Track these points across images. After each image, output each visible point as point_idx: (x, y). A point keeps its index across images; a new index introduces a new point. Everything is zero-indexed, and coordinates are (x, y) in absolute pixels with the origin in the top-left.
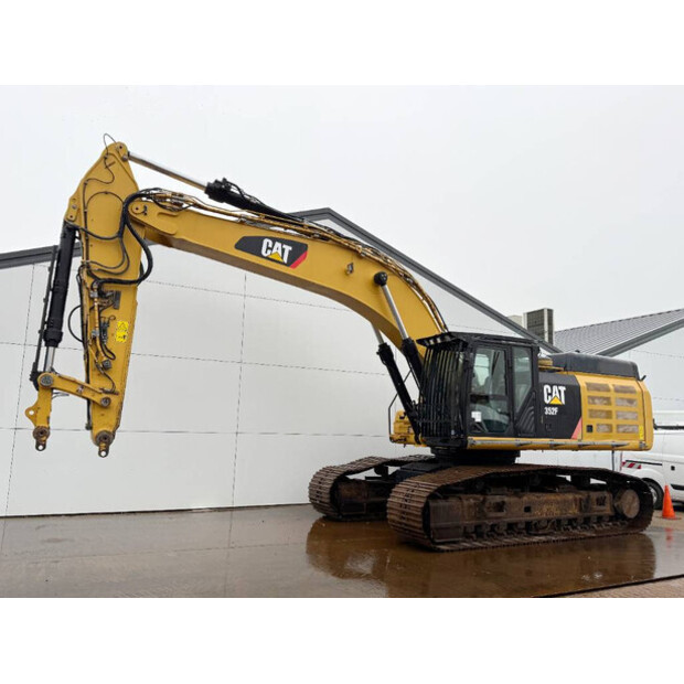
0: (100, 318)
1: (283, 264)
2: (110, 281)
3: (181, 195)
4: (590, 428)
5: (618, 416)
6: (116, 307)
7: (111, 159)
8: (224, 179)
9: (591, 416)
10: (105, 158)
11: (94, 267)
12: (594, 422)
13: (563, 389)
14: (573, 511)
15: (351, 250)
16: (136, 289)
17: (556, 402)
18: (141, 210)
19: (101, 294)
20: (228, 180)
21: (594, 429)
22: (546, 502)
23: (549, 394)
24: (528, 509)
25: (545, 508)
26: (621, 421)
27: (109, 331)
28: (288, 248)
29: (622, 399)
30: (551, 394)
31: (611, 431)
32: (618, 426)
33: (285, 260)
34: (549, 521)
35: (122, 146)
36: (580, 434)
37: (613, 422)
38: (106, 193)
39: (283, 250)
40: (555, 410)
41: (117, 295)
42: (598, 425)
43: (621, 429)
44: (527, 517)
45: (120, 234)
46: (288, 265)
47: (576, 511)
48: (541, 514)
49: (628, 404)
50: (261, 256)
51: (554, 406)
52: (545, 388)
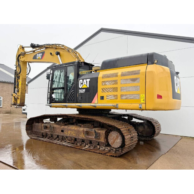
2: (18, 74)
4: (102, 98)
5: (121, 90)
6: (19, 79)
13: (88, 80)
17: (85, 87)
19: (17, 77)
21: (105, 98)
22: (70, 130)
23: (81, 84)
24: (62, 131)
25: (69, 132)
26: (123, 93)
27: (19, 84)
29: (127, 80)
30: (82, 84)
31: (117, 98)
32: (122, 96)
36: (96, 101)
37: (119, 93)
40: (84, 90)
42: (107, 96)
43: (124, 97)
44: (62, 134)
46: (41, 59)
47: (83, 136)
48: (68, 134)
49: (131, 82)
50: (37, 59)
51: (83, 89)
52: (80, 81)
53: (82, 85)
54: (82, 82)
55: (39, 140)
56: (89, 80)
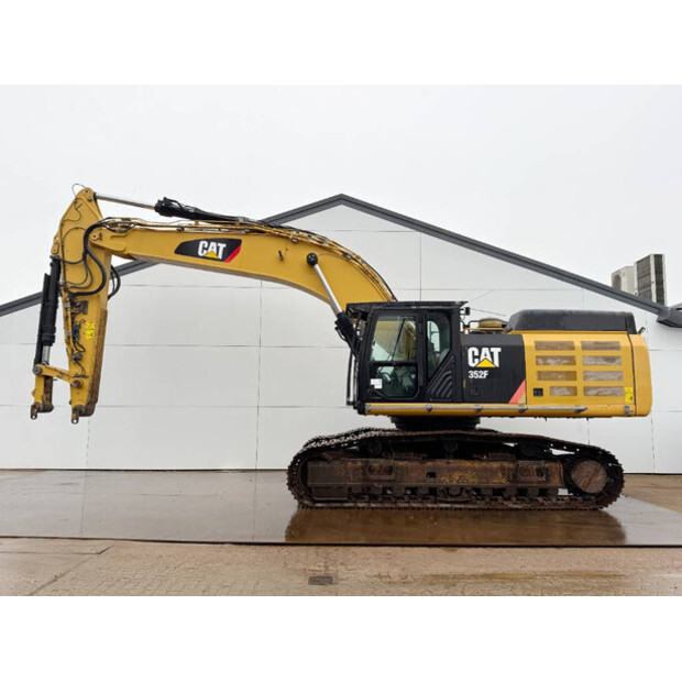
0: (73, 323)
1: (218, 260)
2: (78, 294)
3: (129, 219)
4: (539, 391)
5: (585, 378)
6: (85, 313)
7: (80, 202)
8: (165, 198)
9: (539, 379)
10: (75, 202)
11: (69, 285)
12: (545, 385)
13: (496, 351)
14: (500, 481)
15: (283, 237)
16: (99, 297)
17: (486, 364)
18: (97, 236)
19: (73, 304)
20: (168, 198)
21: (546, 392)
22: (458, 469)
23: (475, 357)
24: (432, 475)
25: (456, 476)
26: (587, 384)
27: (81, 331)
28: (222, 246)
29: (596, 358)
30: (478, 357)
31: (576, 394)
32: (586, 389)
33: (220, 256)
34: (462, 489)
35: (87, 190)
36: (522, 398)
37: (579, 384)
38: (77, 228)
39: (218, 248)
40: (485, 373)
41: (85, 304)
42: (551, 388)
43: (591, 392)
44: (431, 482)
45: (84, 258)
46: (223, 260)
47: (504, 481)
48: (451, 481)
49: (604, 362)
50: (199, 256)
51: (483, 369)
52: (470, 351)
53: (477, 360)
54: (476, 354)
55: (345, 508)
56: (499, 350)
